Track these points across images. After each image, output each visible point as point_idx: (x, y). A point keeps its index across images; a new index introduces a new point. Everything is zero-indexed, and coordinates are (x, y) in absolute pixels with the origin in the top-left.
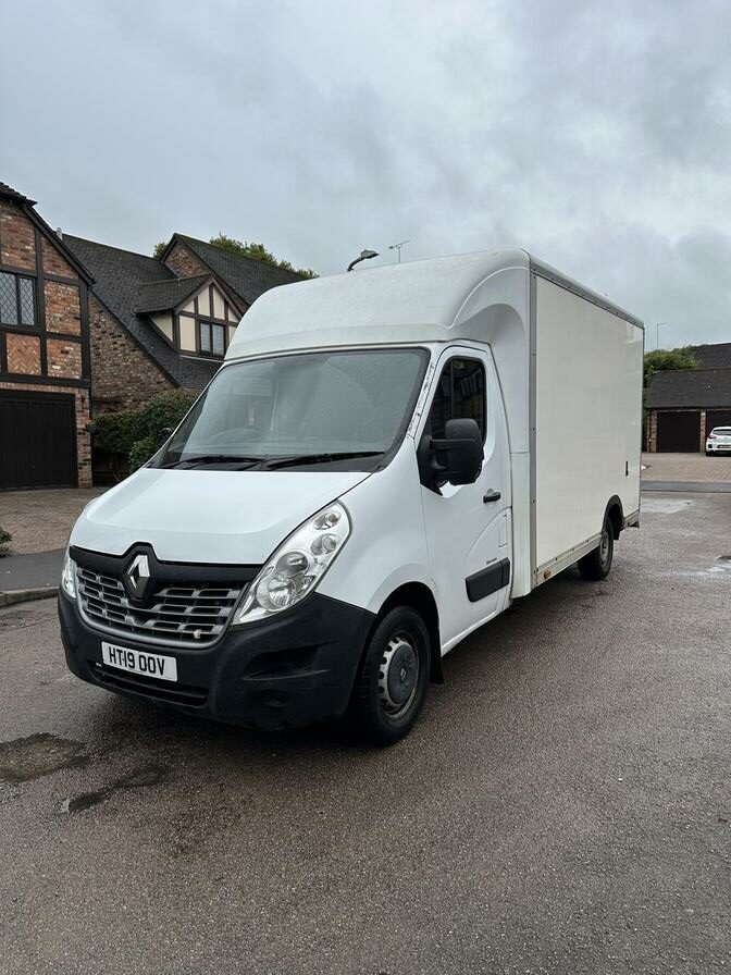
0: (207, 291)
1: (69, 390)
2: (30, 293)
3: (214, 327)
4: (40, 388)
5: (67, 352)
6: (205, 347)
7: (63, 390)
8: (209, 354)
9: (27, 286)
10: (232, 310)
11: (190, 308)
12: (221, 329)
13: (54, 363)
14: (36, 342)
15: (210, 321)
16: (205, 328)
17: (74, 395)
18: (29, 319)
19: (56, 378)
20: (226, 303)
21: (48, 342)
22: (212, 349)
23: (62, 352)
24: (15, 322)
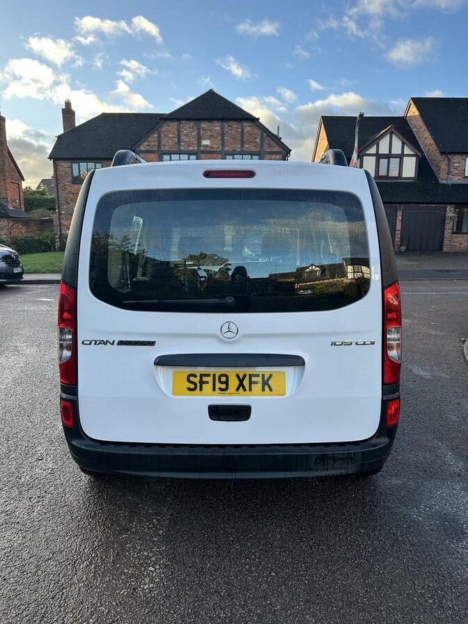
0: (388, 136)
3: (391, 159)
6: (383, 172)
8: (387, 177)
10: (408, 146)
11: (373, 150)
12: (399, 159)
15: (389, 156)
16: (383, 162)
20: (403, 143)
22: (388, 174)
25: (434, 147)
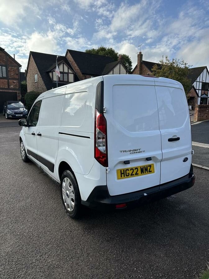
1: (15, 91)
2: (5, 70)
3: (64, 74)
4: (7, 91)
5: (15, 83)
6: (61, 80)
7: (14, 91)
9: (4, 68)
10: (70, 70)
12: (67, 74)
13: (11, 85)
14: (6, 80)
17: (17, 92)
18: (5, 75)
19: (11, 89)
20: (68, 68)
21: (10, 80)
22: (63, 80)
23: (13, 83)
24: (1, 76)
25: (79, 71)
